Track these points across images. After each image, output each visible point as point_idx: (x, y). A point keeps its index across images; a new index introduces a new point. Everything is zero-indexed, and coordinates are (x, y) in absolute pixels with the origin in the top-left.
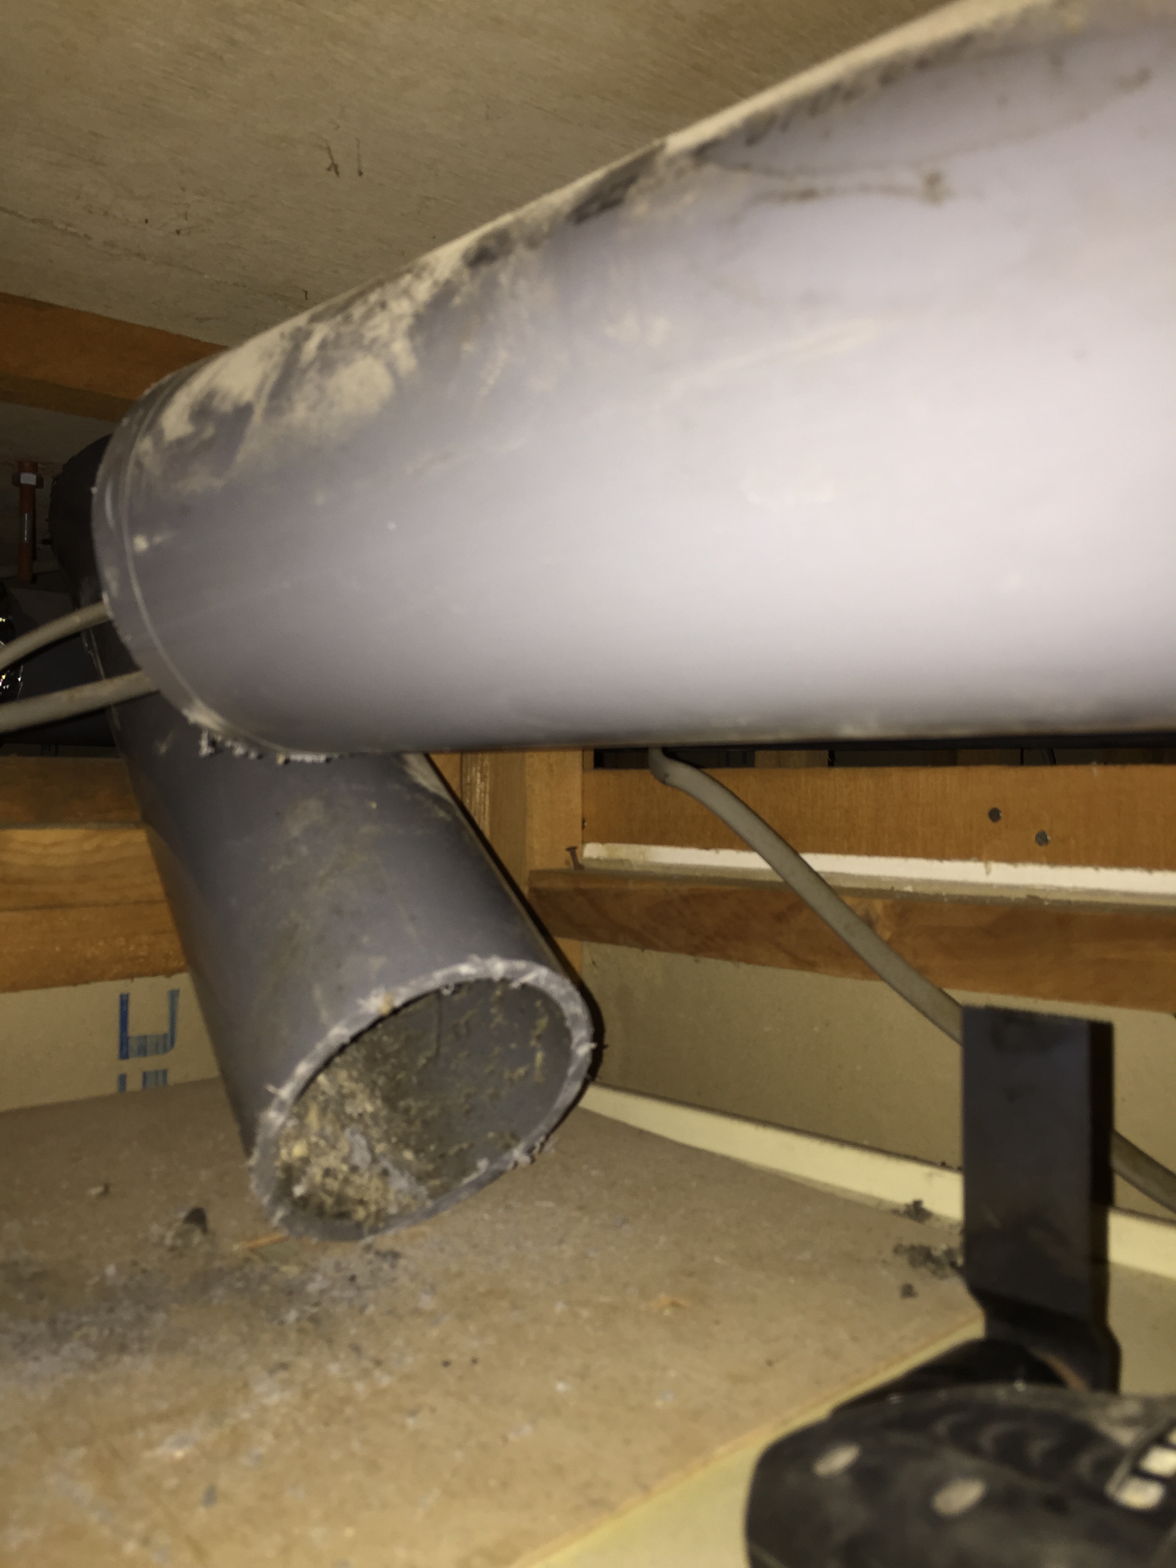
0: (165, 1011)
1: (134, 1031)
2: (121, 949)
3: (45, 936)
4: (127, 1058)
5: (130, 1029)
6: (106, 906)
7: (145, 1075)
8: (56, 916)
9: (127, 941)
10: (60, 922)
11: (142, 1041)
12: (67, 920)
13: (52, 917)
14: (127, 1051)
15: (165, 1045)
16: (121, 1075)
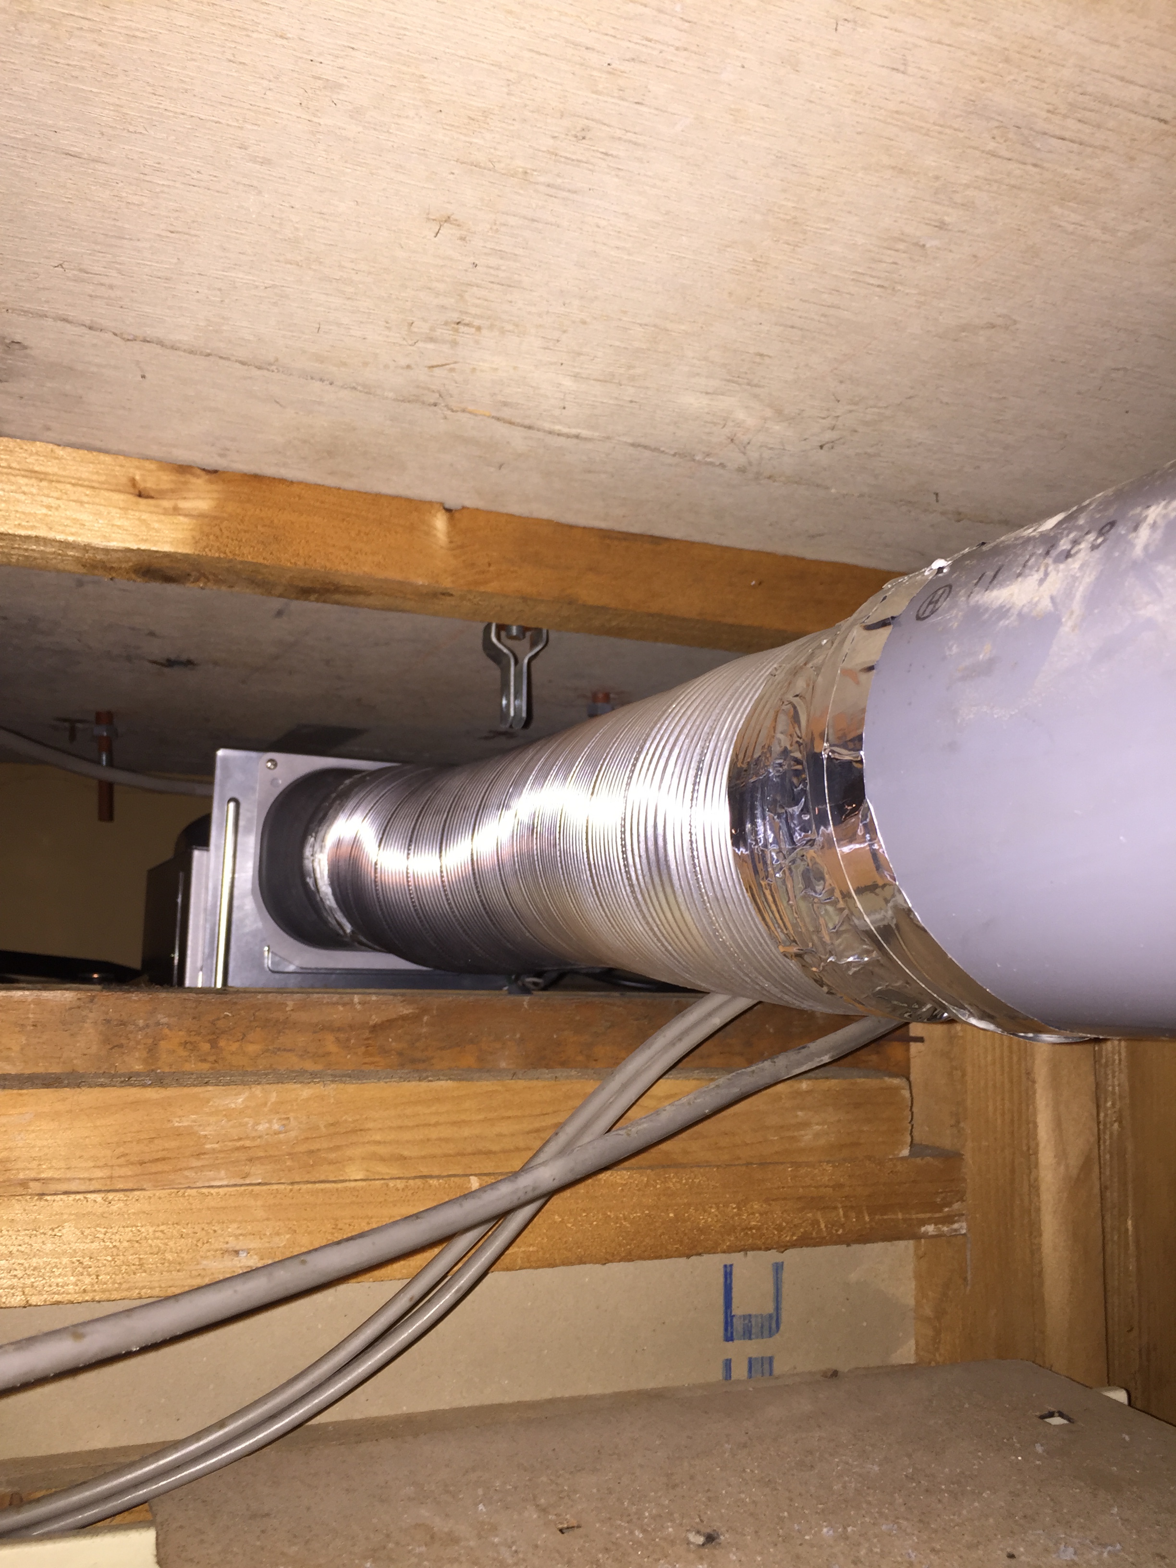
0: (769, 1287)
1: (738, 1310)
2: (732, 1218)
3: (659, 1199)
4: (732, 1340)
5: (734, 1306)
6: (718, 1167)
7: (750, 1361)
8: (669, 1177)
9: (739, 1208)
10: (674, 1184)
11: (747, 1322)
12: (680, 1182)
13: (665, 1178)
14: (732, 1333)
15: (770, 1328)
16: (727, 1360)
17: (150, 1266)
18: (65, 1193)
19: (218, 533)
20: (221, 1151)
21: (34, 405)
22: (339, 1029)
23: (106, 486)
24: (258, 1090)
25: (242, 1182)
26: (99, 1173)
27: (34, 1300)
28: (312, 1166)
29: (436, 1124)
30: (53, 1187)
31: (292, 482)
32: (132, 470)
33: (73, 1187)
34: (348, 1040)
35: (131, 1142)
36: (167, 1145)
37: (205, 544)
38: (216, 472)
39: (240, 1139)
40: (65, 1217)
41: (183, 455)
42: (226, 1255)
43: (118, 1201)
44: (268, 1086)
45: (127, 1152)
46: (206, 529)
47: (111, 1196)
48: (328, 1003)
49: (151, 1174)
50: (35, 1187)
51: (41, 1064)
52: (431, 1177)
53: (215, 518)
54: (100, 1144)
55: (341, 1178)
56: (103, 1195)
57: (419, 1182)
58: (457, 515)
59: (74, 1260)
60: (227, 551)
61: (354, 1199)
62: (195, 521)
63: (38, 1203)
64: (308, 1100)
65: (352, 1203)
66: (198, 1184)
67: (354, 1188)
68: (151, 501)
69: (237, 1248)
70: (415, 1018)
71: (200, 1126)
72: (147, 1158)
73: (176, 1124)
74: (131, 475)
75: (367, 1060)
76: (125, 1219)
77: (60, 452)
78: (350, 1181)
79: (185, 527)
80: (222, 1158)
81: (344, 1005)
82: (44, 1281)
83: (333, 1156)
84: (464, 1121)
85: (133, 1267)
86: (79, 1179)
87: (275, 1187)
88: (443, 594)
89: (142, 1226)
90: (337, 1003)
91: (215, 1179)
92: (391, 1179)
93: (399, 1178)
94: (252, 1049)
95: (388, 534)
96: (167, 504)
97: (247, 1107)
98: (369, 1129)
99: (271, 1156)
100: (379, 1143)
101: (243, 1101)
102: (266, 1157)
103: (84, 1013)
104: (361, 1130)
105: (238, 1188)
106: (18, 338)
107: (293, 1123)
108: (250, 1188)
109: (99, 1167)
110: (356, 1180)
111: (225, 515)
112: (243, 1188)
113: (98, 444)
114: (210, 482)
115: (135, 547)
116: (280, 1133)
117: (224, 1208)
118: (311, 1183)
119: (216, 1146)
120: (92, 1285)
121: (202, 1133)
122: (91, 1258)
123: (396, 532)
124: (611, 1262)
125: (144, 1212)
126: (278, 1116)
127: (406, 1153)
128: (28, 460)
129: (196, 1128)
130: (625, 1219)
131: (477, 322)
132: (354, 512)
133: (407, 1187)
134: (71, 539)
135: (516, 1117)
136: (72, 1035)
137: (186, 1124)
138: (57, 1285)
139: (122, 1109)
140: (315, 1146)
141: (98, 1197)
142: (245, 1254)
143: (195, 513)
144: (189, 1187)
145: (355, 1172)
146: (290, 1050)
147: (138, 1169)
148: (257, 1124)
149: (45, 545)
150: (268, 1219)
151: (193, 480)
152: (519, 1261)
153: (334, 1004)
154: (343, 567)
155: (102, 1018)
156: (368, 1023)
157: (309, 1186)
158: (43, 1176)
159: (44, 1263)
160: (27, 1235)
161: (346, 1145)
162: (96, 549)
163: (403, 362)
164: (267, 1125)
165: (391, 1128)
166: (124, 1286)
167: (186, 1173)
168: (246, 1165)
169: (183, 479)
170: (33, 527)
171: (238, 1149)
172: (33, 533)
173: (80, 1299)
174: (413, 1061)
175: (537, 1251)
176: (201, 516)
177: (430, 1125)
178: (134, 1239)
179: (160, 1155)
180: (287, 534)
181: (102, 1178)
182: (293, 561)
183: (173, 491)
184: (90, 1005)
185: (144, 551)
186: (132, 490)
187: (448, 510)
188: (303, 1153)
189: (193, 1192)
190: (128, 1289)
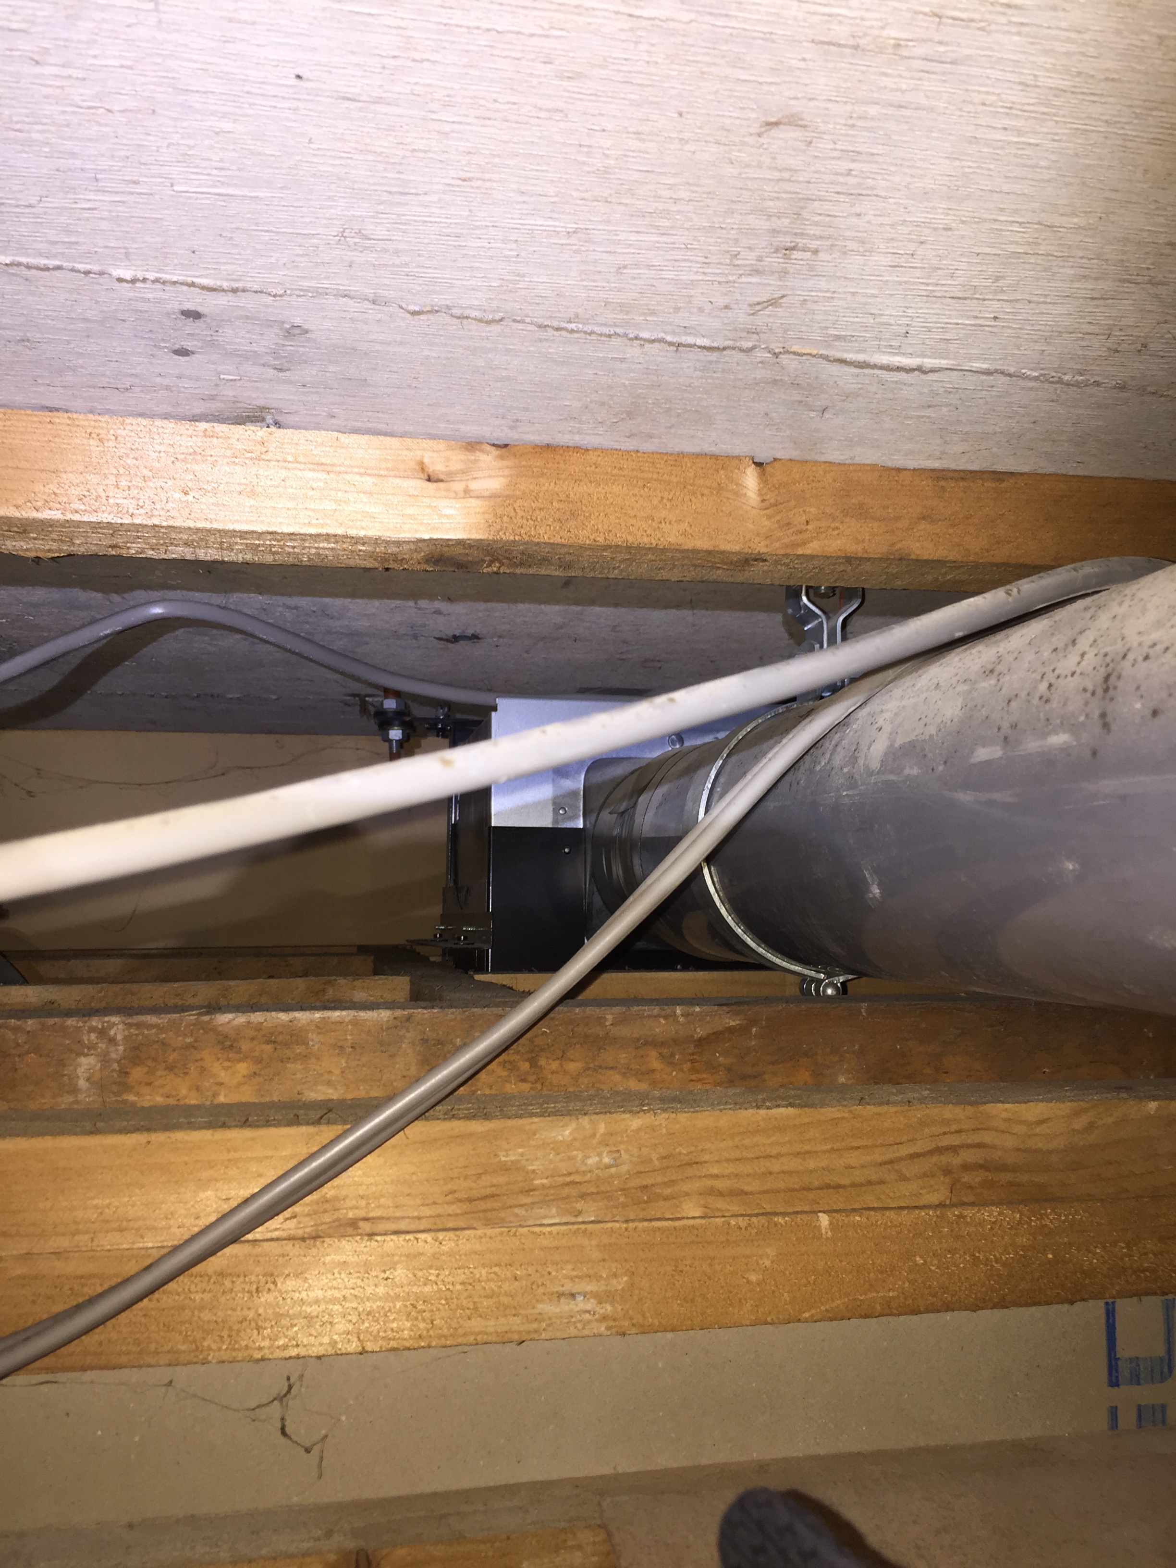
0: (1160, 1327)
1: (1124, 1351)
2: (1122, 1259)
3: (1035, 1239)
4: (1118, 1385)
5: (1118, 1348)
6: (1102, 1201)
7: (1139, 1408)
8: (1046, 1214)
9: (1128, 1247)
10: (1051, 1222)
11: (1134, 1365)
12: (1059, 1219)
13: (1041, 1215)
14: (1117, 1377)
15: (1162, 1372)
16: (1112, 1407)
17: (485, 1310)
18: (396, 1233)
19: (512, 514)
20: (551, 1187)
21: (317, 393)
22: (662, 1044)
23: (393, 473)
24: (585, 1121)
25: (573, 1220)
26: (427, 1211)
27: (369, 1346)
28: (646, 1202)
29: (778, 1156)
30: (381, 1227)
31: (587, 450)
32: (419, 453)
33: (402, 1226)
34: (672, 1055)
35: (459, 1178)
36: (495, 1181)
37: (499, 527)
38: (506, 446)
39: (570, 1174)
40: (396, 1258)
41: (472, 430)
42: (562, 1300)
43: (448, 1242)
44: (595, 1116)
45: (456, 1188)
46: (500, 511)
47: (441, 1236)
48: (649, 1016)
49: (479, 1211)
50: (366, 1227)
51: (362, 1088)
52: (776, 1214)
53: (508, 497)
54: (427, 1180)
55: (678, 1215)
56: (433, 1234)
57: (763, 1220)
58: (769, 469)
59: (408, 1303)
60: (523, 531)
61: (694, 1238)
62: (487, 503)
63: (368, 1243)
64: (639, 1130)
65: (692, 1242)
66: (530, 1222)
67: (693, 1226)
68: (441, 485)
69: (574, 1291)
70: (743, 1031)
71: (527, 1160)
72: (475, 1194)
73: (503, 1159)
74: (418, 458)
75: (694, 1077)
76: (456, 1260)
77: (345, 439)
78: (688, 1218)
79: (478, 510)
80: (552, 1195)
81: (666, 1017)
82: (378, 1327)
83: (668, 1191)
84: (808, 1152)
85: (468, 1312)
86: (409, 1217)
87: (610, 1225)
88: (756, 560)
89: (475, 1268)
90: (659, 1016)
91: (545, 1217)
92: (732, 1216)
93: (742, 1215)
94: (573, 1067)
95: (693, 499)
96: (458, 486)
97: (575, 1139)
98: (705, 1162)
99: (603, 1192)
100: (716, 1177)
101: (571, 1133)
102: (598, 1193)
103: (401, 1033)
104: (697, 1163)
105: (571, 1227)
106: (298, 321)
107: (624, 1156)
108: (583, 1226)
109: (427, 1205)
110: (694, 1218)
111: (518, 493)
112: (576, 1227)
113: (383, 427)
114: (502, 457)
115: (427, 537)
116: (611, 1166)
117: (557, 1248)
118: (646, 1220)
119: (544, 1181)
120: (428, 1331)
121: (530, 1168)
122: (424, 1302)
123: (702, 495)
124: (982, 1309)
125: (476, 1253)
126: (608, 1149)
127: (747, 1188)
128: (314, 452)
129: (524, 1163)
130: (997, 1261)
131: (814, 244)
132: (655, 476)
133: (750, 1225)
134: (362, 534)
135: (866, 1147)
136: (391, 1056)
137: (513, 1158)
138: (392, 1330)
139: (447, 1144)
140: (649, 1181)
141: (428, 1237)
142: (582, 1298)
143: (486, 494)
144: (521, 1226)
145: (692, 1209)
146: (612, 1068)
147: (465, 1207)
148: (587, 1157)
149: (337, 542)
150: (604, 1260)
151: (483, 457)
152: (878, 1307)
153: (655, 1017)
154: (646, 540)
155: (419, 1037)
156: (693, 1036)
157: (646, 1224)
158: (371, 1215)
159: (378, 1307)
160: (359, 1277)
161: (682, 1180)
162: (387, 542)
163: (721, 301)
164: (597, 1159)
165: (728, 1160)
166: (460, 1331)
167: (516, 1210)
168: (577, 1202)
169: (473, 458)
170: (323, 526)
171: (568, 1184)
172: (324, 531)
173: (416, 1346)
174: (744, 1077)
175: (898, 1297)
176: (494, 496)
177: (771, 1156)
178: (468, 1281)
179: (488, 1191)
180: (584, 509)
181: (430, 1217)
182: (592, 537)
183: (463, 472)
184: (407, 1024)
185: (436, 540)
186: (421, 476)
187: (759, 465)
188: (636, 1189)
189: (525, 1230)
190: (465, 1335)
